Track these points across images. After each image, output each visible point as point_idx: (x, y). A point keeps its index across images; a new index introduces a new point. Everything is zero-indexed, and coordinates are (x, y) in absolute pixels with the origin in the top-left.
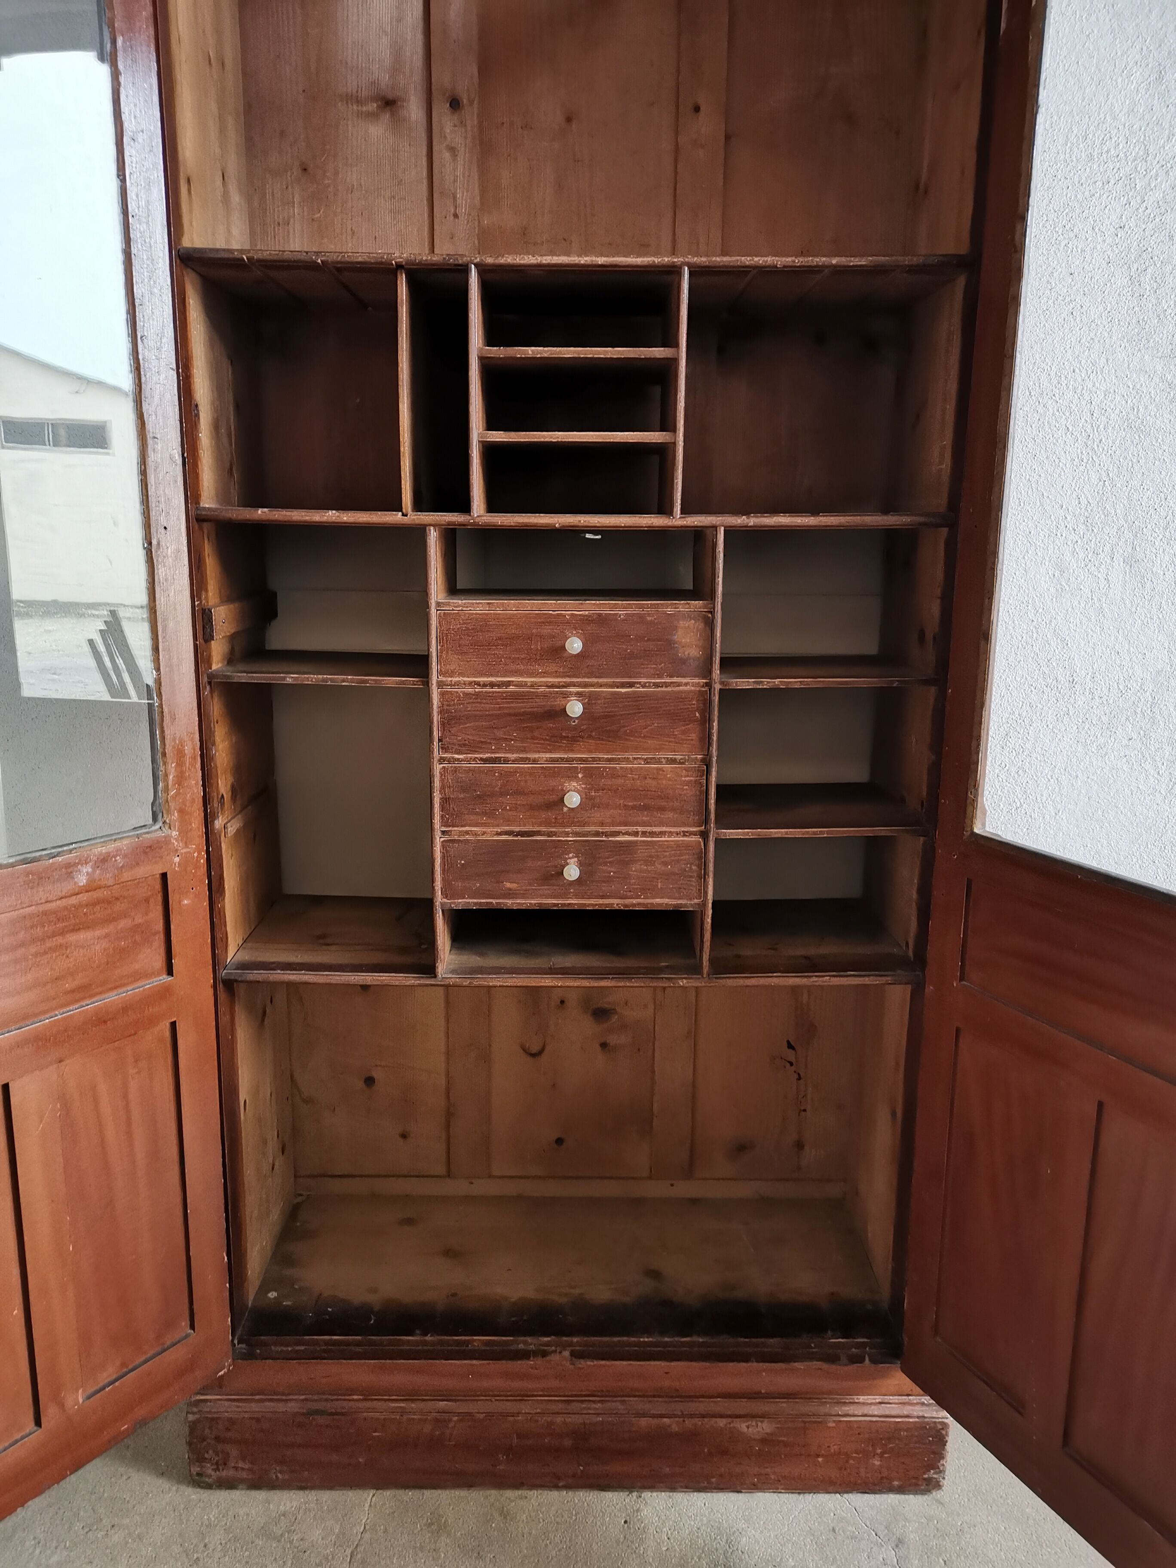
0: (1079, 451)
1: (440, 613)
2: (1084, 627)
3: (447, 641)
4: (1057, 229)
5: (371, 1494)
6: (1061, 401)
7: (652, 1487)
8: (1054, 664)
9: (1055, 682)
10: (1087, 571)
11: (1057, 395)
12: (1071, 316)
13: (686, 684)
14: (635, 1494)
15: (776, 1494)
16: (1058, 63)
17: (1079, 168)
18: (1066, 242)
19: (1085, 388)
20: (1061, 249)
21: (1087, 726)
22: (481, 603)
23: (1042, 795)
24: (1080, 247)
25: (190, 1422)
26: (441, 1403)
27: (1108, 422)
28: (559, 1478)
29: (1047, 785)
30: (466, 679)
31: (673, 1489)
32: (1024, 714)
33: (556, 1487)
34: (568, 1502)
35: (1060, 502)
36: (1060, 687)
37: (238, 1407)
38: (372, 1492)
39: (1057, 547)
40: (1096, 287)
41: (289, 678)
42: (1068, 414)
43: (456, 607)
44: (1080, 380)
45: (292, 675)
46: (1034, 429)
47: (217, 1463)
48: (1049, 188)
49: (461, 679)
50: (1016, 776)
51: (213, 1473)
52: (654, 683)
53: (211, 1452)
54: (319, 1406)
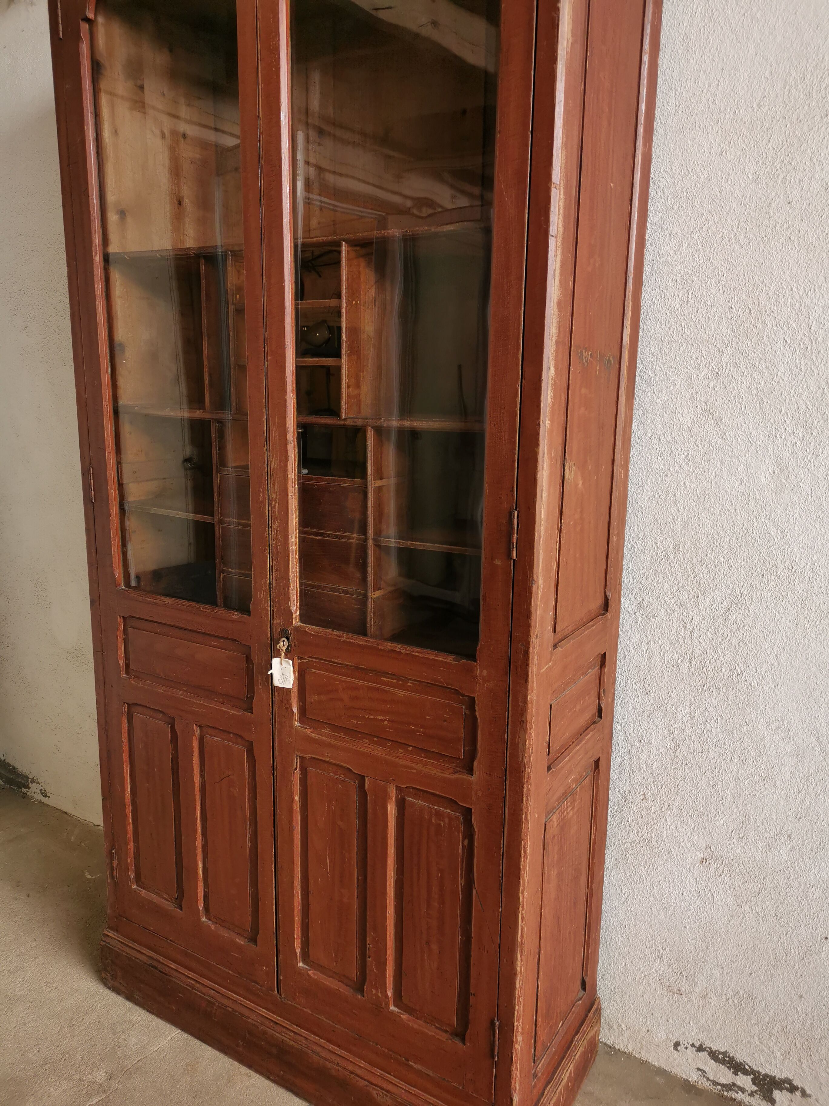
0: (797, 361)
2: (804, 521)
4: (776, 164)
6: (779, 317)
8: (774, 552)
9: (774, 567)
10: (806, 470)
11: (775, 312)
12: (789, 241)
16: (778, 17)
17: (797, 107)
18: (785, 174)
19: (803, 305)
20: (779, 182)
21: (806, 612)
23: (761, 668)
24: (798, 177)
27: (826, 335)
29: (766, 659)
32: (745, 593)
35: (779, 407)
36: (779, 573)
37: (121, 946)
38: (179, 1031)
39: (776, 448)
40: (814, 212)
42: (786, 329)
44: (797, 297)
46: (754, 342)
47: (112, 976)
48: (768, 129)
50: (737, 646)
52: (335, 535)
53: (109, 968)
54: (155, 963)
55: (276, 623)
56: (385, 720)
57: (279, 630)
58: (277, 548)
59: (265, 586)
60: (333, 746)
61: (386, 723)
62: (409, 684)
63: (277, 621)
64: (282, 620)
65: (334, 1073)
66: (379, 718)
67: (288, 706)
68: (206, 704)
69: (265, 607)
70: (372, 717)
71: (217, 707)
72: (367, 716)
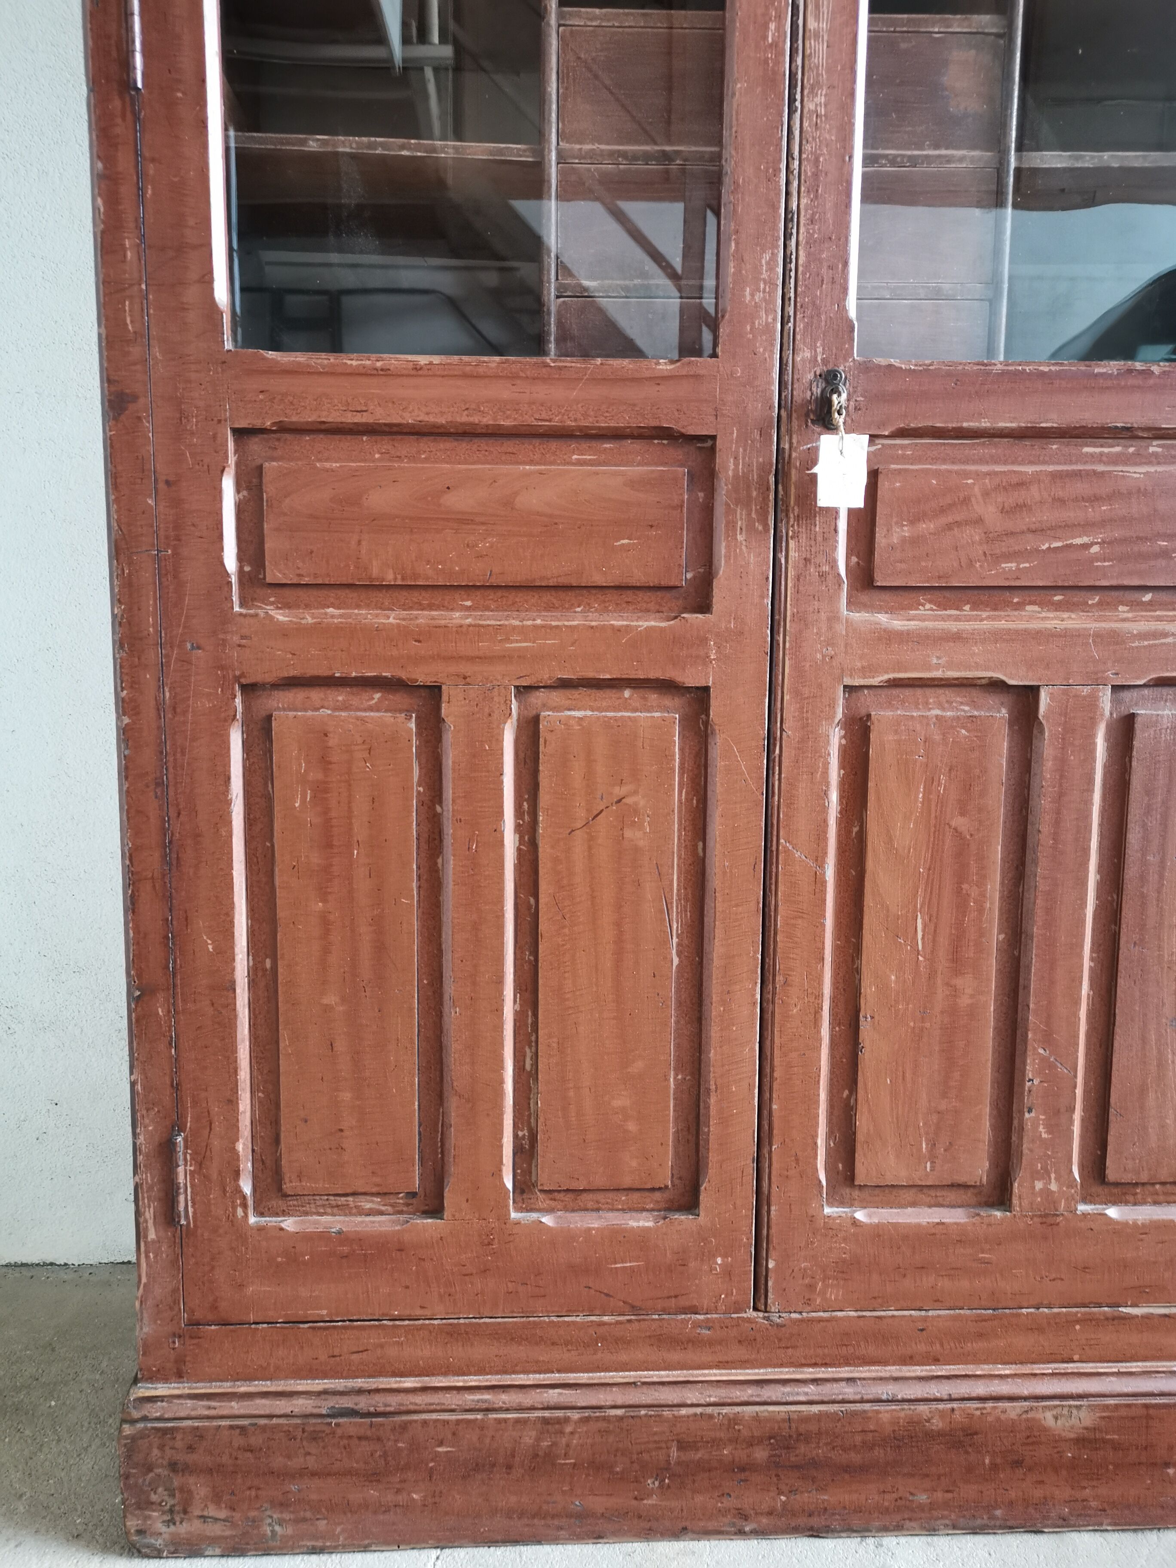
1: (565, 31)
3: (574, 80)
5: (434, 1557)
7: (898, 1528)
13: (961, 159)
14: (870, 1541)
15: (1098, 1534)
22: (632, 14)
25: (126, 1437)
26: (551, 1391)
28: (746, 1518)
30: (603, 147)
31: (932, 1531)
33: (741, 1533)
34: (764, 1556)
37: (209, 1408)
38: (435, 1553)
41: (313, 140)
43: (591, 20)
45: (318, 137)
47: (171, 1511)
49: (596, 146)
51: (164, 1529)
52: (910, 157)
53: (160, 1490)
54: (346, 1403)
55: (803, 360)
56: (1092, 544)
57: (810, 376)
58: (817, 160)
59: (771, 268)
60: (957, 637)
61: (1095, 549)
62: (1151, 449)
63: (805, 354)
64: (819, 350)
65: (937, 1424)
66: (1078, 541)
67: (826, 568)
68: (554, 623)
69: (767, 324)
70: (1059, 544)
71: (594, 624)
72: (1047, 545)
